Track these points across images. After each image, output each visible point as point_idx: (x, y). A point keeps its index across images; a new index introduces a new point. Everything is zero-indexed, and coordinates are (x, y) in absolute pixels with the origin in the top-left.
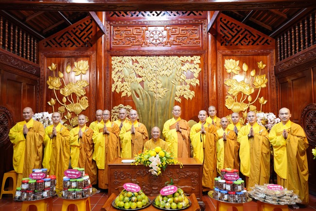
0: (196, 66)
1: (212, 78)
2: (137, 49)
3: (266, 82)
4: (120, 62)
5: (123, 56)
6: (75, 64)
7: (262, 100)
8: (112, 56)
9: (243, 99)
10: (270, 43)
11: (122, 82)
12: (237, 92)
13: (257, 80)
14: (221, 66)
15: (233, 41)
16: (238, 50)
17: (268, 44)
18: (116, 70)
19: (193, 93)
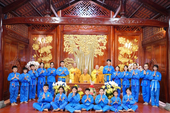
0: (104, 40)
1: (112, 46)
2: (76, 31)
3: (137, 49)
4: (68, 37)
5: (70, 34)
6: (46, 37)
7: (135, 57)
8: (64, 34)
9: (127, 56)
10: (140, 30)
11: (69, 47)
12: (124, 53)
13: (133, 48)
14: (117, 41)
15: (122, 28)
16: (125, 33)
17: (139, 30)
18: (66, 41)
19: (103, 53)
